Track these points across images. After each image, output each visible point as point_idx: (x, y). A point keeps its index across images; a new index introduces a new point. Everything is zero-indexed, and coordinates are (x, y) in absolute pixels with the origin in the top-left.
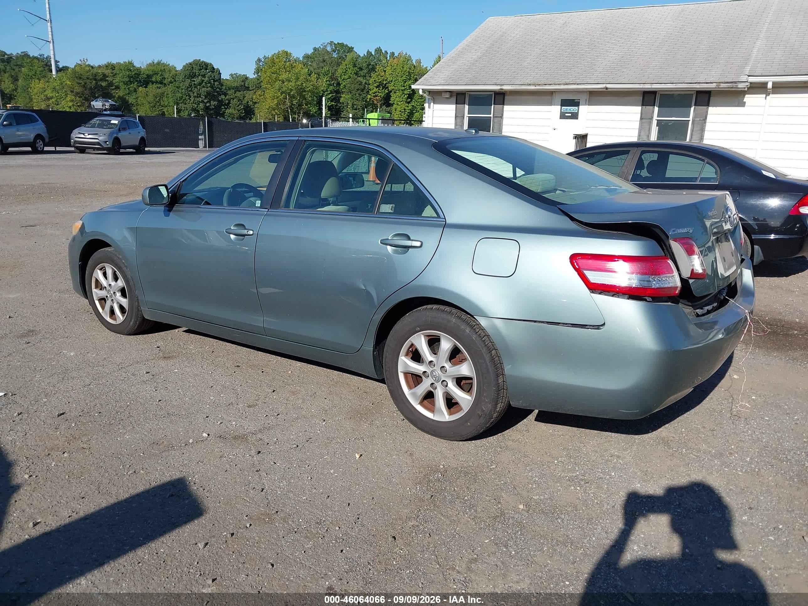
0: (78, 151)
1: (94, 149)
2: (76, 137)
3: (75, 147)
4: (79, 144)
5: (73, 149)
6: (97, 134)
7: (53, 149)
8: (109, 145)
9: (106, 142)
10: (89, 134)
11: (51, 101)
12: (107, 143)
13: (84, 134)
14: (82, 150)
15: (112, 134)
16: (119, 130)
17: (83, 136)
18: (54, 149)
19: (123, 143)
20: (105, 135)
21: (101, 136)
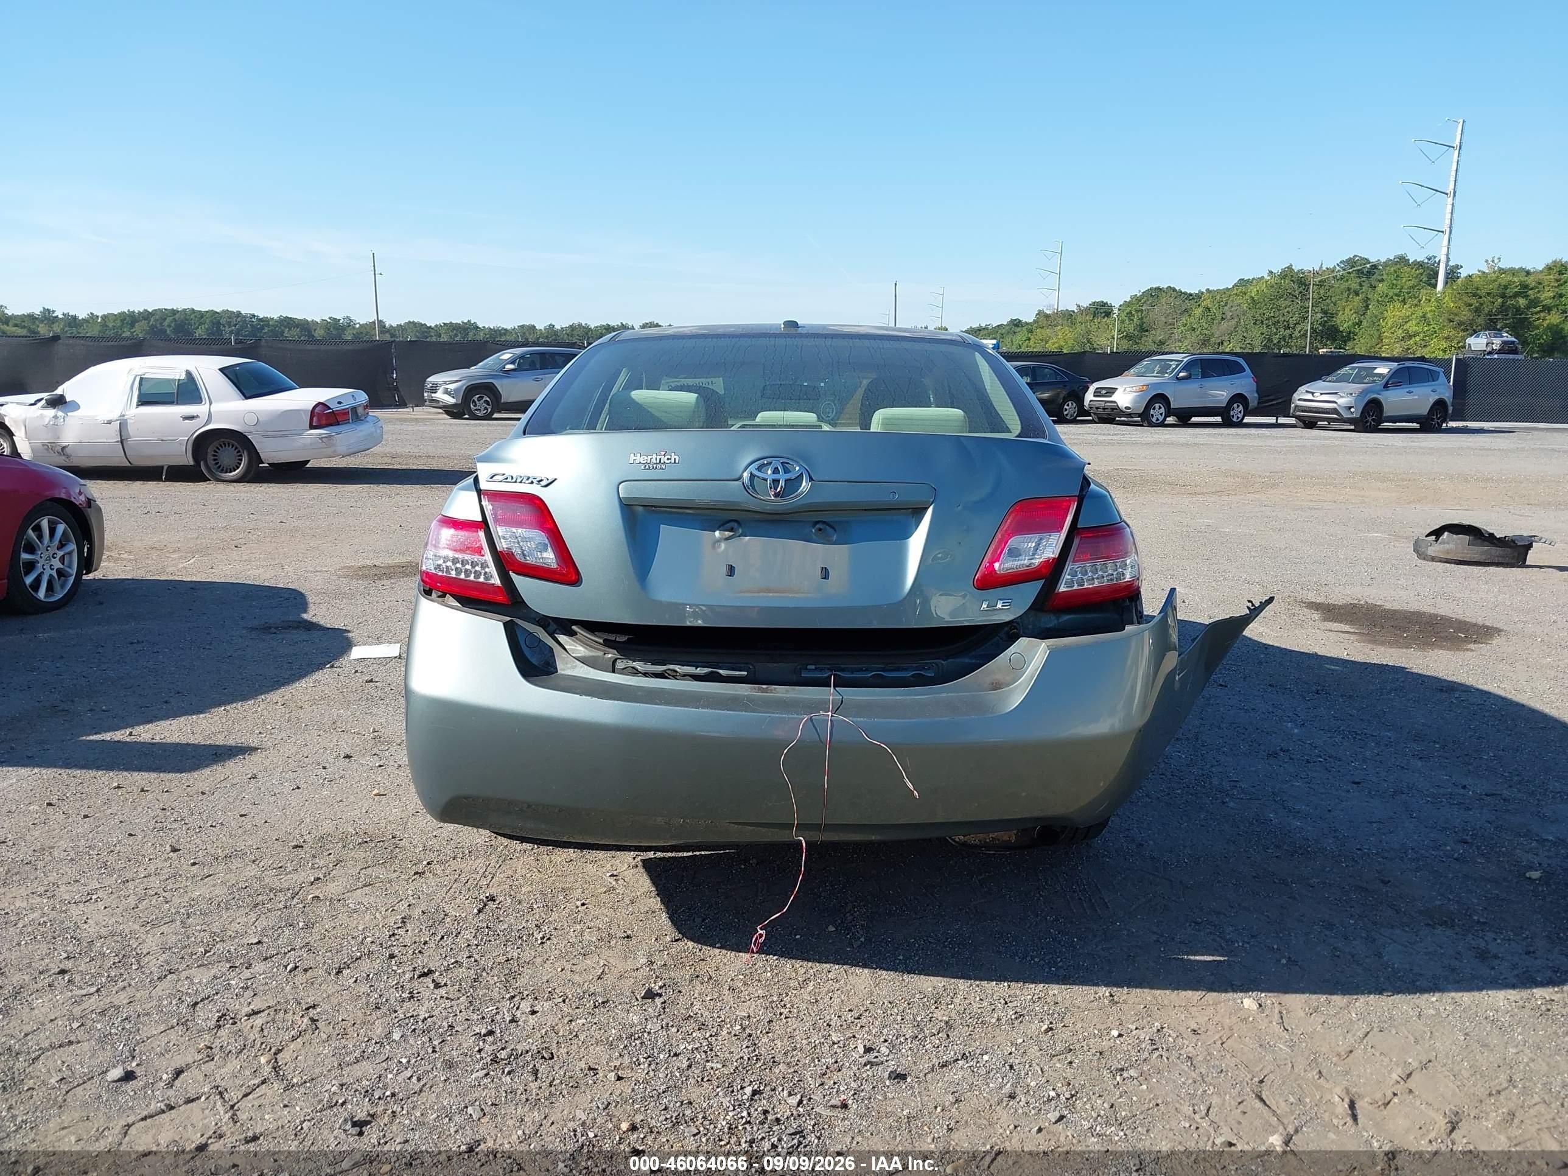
0: (1301, 424)
1: (1329, 420)
2: (1299, 400)
3: (1297, 417)
4: (1303, 411)
5: (1293, 421)
6: (1336, 393)
7: (1271, 420)
8: (1356, 413)
9: (1350, 408)
10: (1321, 394)
11: (1412, 342)
12: (1352, 410)
13: (1313, 393)
14: (1310, 424)
15: (1363, 393)
16: (1386, 386)
17: (1309, 397)
18: (1274, 421)
19: (1388, 412)
20: (1351, 394)
21: (1342, 397)
